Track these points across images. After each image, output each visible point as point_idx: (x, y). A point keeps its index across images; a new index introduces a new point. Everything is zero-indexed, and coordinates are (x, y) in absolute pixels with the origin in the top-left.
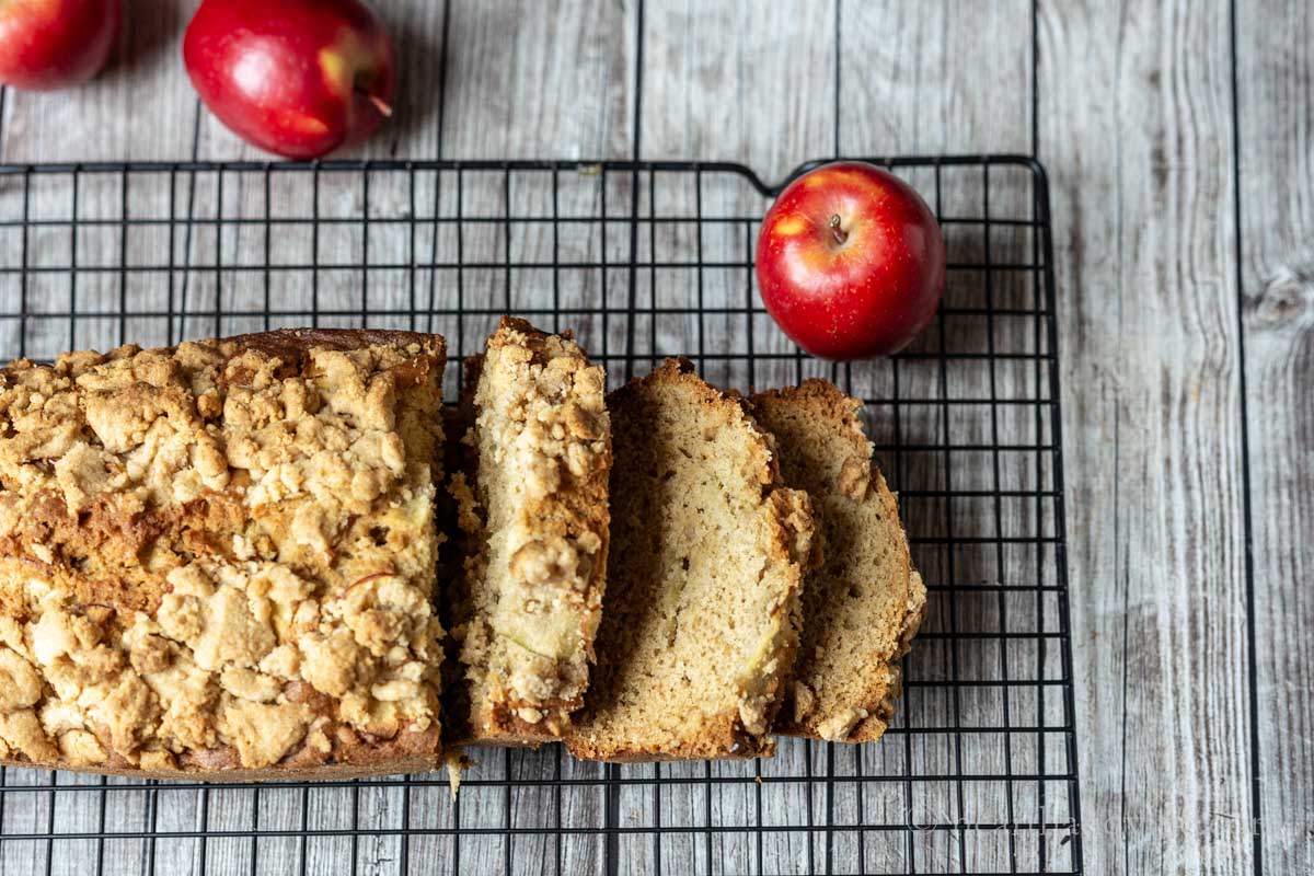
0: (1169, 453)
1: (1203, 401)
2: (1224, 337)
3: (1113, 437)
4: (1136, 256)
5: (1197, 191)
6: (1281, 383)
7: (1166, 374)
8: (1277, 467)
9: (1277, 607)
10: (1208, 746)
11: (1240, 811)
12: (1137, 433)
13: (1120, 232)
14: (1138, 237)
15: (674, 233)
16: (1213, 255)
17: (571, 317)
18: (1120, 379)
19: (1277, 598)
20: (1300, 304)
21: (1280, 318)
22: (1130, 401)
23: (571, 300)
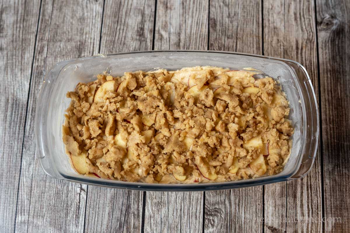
1: (307, 49)
2: (312, 33)
4: (289, 11)
6: (327, 44)
7: (297, 42)
8: (327, 67)
9: (327, 104)
12: (290, 57)
13: (285, 5)
14: (289, 6)
15: (167, 5)
16: (309, 11)
17: (139, 27)
18: (285, 43)
19: (327, 102)
20: (332, 24)
21: (327, 28)
22: (287, 49)
23: (139, 22)
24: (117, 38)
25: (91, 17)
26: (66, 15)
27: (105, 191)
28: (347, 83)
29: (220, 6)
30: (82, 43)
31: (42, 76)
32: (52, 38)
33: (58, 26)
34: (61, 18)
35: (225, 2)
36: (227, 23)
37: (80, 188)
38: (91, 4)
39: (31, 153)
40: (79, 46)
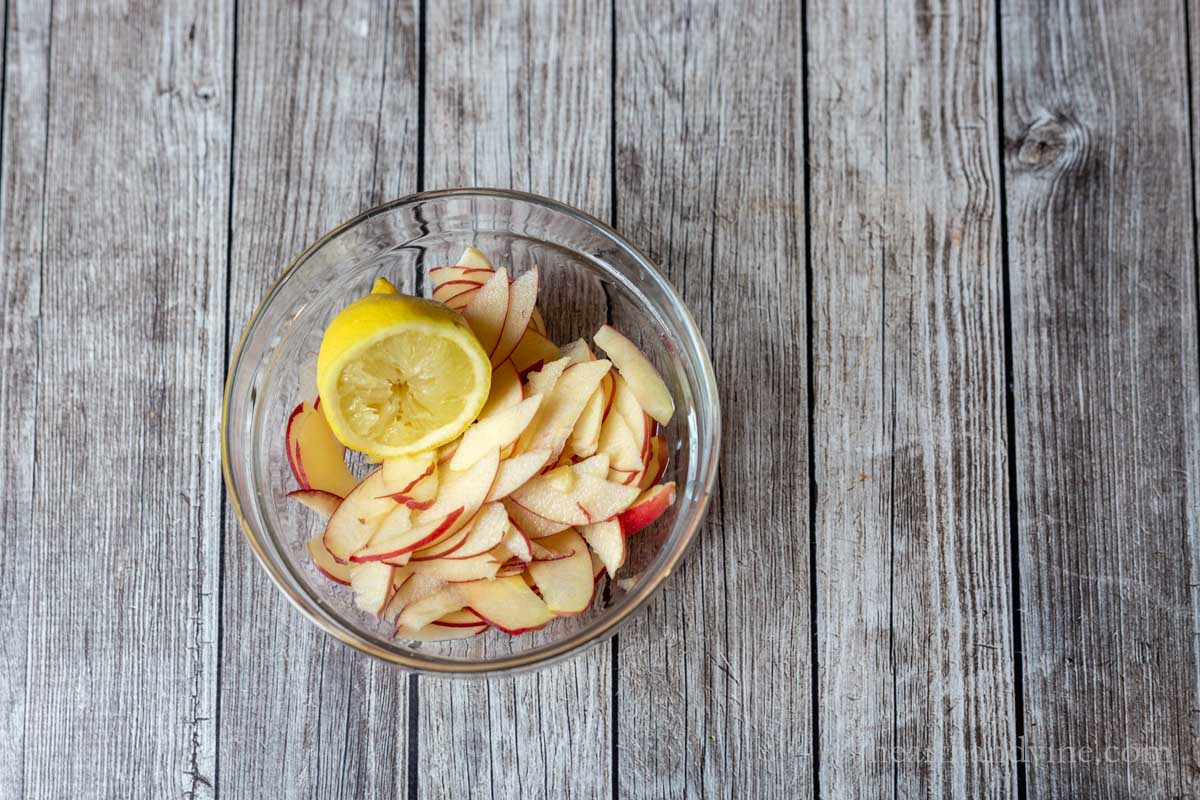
0: (934, 298)
1: (965, 245)
2: (987, 182)
3: (880, 285)
4: (902, 105)
5: (960, 37)
6: (1041, 224)
7: (931, 220)
8: (1037, 307)
9: (1037, 443)
10: (971, 580)
11: (1001, 642)
12: (904, 279)
13: (886, 82)
14: (904, 84)
15: (460, 103)
16: (976, 101)
17: (364, 190)
18: (887, 227)
19: (1036, 435)
20: (1060, 144)
21: (1040, 159)
22: (896, 249)
23: (363, 173)
24: (288, 234)
25: (191, 163)
26: (99, 156)
27: (277, 780)
28: (1111, 364)
29: (653, 101)
30: (166, 260)
31: (29, 387)
32: (54, 243)
33: (72, 199)
34: (81, 168)
35: (668, 82)
36: (680, 161)
37: (191, 776)
38: (189, 113)
39: (12, 662)
40: (153, 269)
